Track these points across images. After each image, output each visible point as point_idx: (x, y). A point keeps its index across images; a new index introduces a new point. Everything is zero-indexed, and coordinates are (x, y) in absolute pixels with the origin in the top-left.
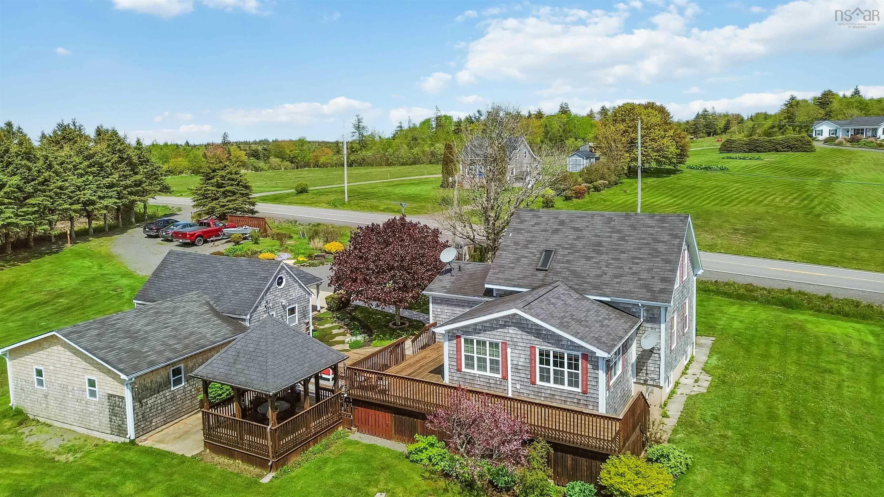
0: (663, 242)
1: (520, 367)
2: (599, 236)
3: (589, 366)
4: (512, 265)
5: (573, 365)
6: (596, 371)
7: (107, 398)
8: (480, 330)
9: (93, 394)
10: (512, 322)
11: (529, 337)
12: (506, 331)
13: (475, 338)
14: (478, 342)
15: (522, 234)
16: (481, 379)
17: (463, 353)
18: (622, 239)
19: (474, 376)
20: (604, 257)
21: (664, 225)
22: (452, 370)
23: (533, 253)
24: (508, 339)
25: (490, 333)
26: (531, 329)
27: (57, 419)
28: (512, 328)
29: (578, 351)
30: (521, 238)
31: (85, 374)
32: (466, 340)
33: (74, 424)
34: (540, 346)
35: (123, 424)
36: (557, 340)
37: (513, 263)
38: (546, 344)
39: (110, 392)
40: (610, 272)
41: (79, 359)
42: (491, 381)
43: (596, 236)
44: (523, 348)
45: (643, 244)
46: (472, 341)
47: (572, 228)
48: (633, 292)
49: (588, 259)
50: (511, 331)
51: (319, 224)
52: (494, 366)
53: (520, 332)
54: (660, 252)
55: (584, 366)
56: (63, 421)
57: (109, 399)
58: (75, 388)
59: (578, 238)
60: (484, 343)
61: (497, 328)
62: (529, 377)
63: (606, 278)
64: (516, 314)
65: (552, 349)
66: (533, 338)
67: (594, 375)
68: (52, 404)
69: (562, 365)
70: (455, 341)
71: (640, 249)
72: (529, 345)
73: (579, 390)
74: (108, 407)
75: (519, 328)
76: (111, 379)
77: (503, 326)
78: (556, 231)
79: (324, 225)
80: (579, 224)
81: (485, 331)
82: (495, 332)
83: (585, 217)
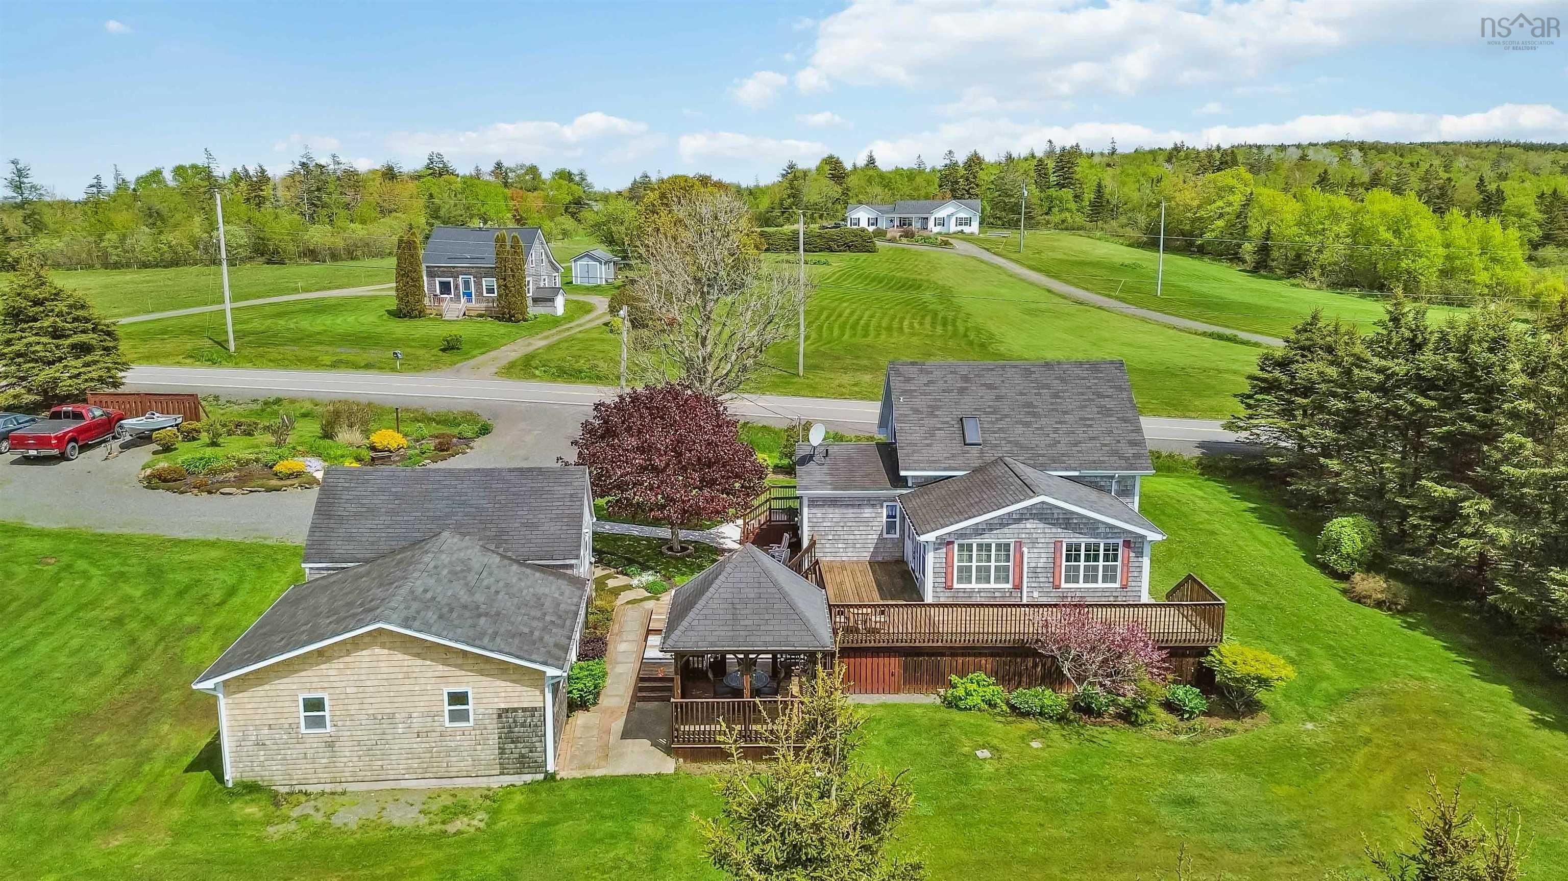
0: (1108, 397)
1: (1039, 570)
2: (1025, 394)
3: (1132, 554)
4: (926, 442)
5: (1111, 554)
6: (1140, 559)
7: (495, 716)
8: (984, 530)
9: (456, 716)
10: (1031, 514)
11: (1054, 530)
12: (1022, 526)
13: (975, 542)
14: (980, 546)
15: (916, 397)
16: (982, 594)
17: (956, 564)
18: (1056, 396)
19: (972, 591)
20: (1044, 421)
21: (1100, 375)
22: (938, 590)
23: (947, 423)
24: (1023, 536)
25: (998, 531)
26: (1058, 519)
27: (360, 779)
28: (1031, 521)
29: (1118, 538)
30: (920, 402)
31: (442, 686)
32: (961, 546)
33: (407, 776)
34: (1069, 538)
35: (531, 752)
36: (1092, 526)
37: (926, 438)
38: (1077, 535)
39: (503, 706)
40: (1065, 440)
41: (428, 663)
42: (997, 594)
43: (1022, 394)
44: (1045, 545)
45: (1085, 400)
46: (970, 546)
47: (982, 385)
48: (1104, 462)
49: (1027, 424)
50: (1028, 526)
51: (278, 401)
52: (1002, 574)
53: (1041, 526)
54: (1110, 410)
55: (1126, 555)
56: (373, 778)
57: (500, 716)
58: (414, 715)
59: (999, 398)
60: (989, 546)
61: (1008, 524)
62: (1051, 580)
63: (1062, 448)
64: (1043, 503)
65: (1083, 541)
66: (1059, 530)
67: (1137, 564)
68: (348, 754)
69: (1096, 558)
70: (944, 550)
71: (1086, 406)
72: (1053, 540)
73: (1117, 585)
74: (496, 731)
75: (1040, 520)
76: (509, 684)
77: (1019, 521)
78: (962, 391)
79: (293, 401)
80: (989, 379)
81: (991, 530)
82: (1006, 530)
83: (992, 370)
